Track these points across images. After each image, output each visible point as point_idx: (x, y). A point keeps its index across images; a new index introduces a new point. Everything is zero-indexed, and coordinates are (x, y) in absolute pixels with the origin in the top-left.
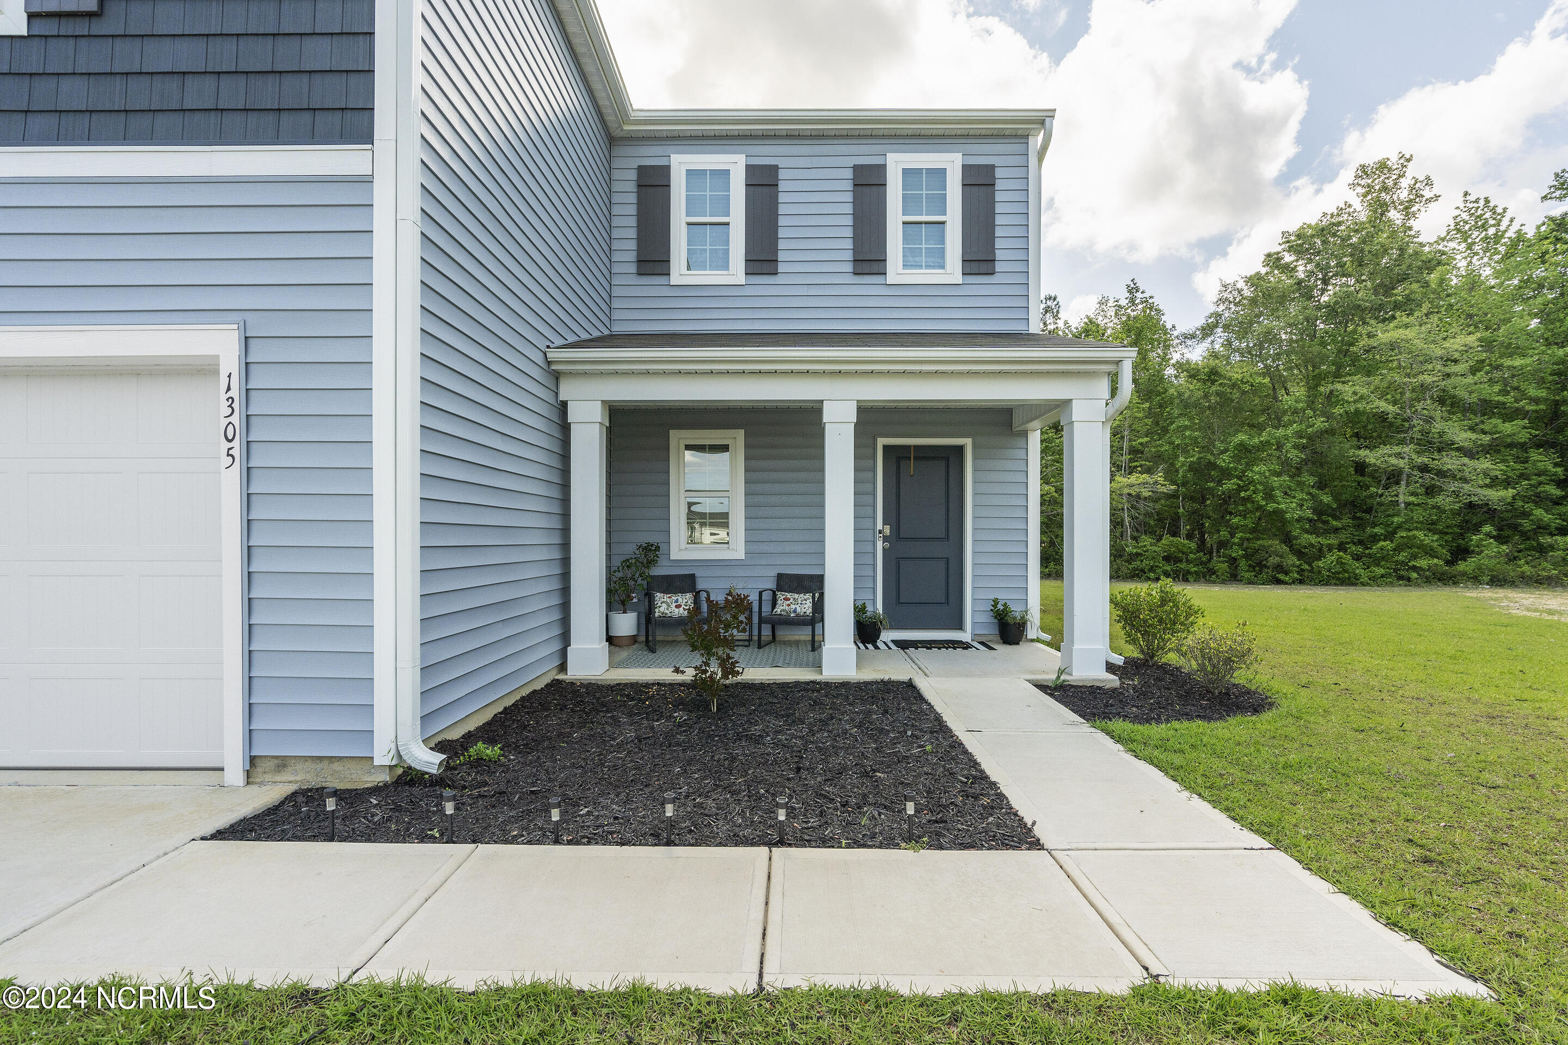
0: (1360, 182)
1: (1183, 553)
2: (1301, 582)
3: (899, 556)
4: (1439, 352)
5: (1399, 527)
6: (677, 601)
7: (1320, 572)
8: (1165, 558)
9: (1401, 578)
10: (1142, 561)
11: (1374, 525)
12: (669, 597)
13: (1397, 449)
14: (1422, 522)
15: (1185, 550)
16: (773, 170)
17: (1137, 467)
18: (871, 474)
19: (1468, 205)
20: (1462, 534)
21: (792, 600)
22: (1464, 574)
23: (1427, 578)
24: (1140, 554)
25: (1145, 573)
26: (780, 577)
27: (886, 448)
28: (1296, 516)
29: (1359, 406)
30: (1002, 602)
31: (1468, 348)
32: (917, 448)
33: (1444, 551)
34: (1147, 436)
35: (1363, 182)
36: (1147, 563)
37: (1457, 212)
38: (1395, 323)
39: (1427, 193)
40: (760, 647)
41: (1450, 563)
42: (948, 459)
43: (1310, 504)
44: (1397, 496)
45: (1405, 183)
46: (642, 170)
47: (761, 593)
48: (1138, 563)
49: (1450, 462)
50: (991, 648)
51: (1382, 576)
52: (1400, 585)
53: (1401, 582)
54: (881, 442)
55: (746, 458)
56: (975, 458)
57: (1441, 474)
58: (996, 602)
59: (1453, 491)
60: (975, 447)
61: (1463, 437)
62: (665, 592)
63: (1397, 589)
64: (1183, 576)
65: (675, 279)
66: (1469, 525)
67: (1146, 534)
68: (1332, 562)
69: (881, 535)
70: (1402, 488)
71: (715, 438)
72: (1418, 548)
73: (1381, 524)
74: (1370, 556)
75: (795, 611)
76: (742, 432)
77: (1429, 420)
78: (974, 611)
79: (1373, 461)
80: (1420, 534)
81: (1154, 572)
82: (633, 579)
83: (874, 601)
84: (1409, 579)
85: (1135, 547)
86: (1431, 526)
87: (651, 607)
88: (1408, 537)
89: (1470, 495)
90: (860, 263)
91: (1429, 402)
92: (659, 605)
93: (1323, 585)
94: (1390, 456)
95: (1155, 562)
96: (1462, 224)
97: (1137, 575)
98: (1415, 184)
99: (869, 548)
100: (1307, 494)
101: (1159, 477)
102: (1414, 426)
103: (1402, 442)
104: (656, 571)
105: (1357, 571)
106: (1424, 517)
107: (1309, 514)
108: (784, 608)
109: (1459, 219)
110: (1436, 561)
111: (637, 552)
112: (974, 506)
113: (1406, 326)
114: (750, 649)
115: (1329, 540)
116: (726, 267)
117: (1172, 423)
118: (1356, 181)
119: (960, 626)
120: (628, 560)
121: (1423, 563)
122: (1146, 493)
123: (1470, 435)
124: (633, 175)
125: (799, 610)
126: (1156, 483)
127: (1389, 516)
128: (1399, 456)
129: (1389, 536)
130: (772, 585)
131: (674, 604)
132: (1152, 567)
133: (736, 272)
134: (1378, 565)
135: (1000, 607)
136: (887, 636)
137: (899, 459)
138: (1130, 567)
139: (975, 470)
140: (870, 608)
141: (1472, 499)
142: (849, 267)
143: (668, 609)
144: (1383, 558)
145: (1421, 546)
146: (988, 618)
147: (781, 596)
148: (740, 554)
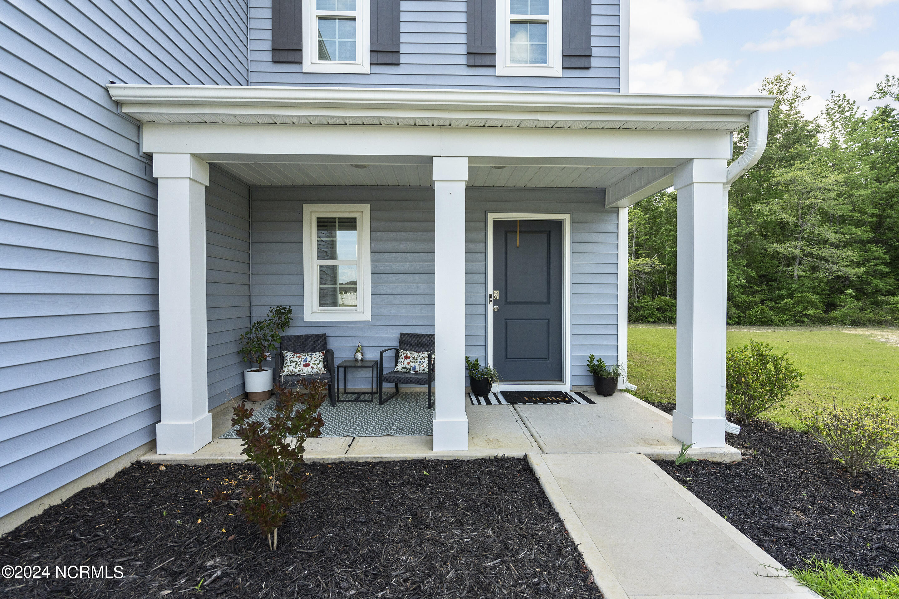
0: (765, 88)
1: (669, 306)
2: (739, 323)
3: (507, 317)
4: (821, 185)
5: (796, 290)
6: (306, 360)
7: (750, 318)
8: (657, 309)
9: (798, 321)
10: (644, 311)
11: (779, 289)
12: (299, 357)
13: (795, 244)
14: (809, 288)
15: (670, 304)
17: (642, 254)
18: (482, 245)
19: (834, 98)
20: (829, 295)
21: (411, 358)
22: (835, 319)
23: (813, 321)
24: (643, 307)
25: (646, 318)
26: (403, 336)
27: (495, 222)
28: (737, 284)
29: (773, 217)
30: (597, 358)
31: (836, 183)
32: (524, 222)
33: (821, 305)
34: (646, 236)
35: (767, 88)
36: (648, 312)
37: (827, 103)
38: (793, 168)
39: (803, 95)
40: (381, 403)
41: (826, 312)
42: (549, 233)
43: (744, 276)
44: (793, 272)
45: (791, 89)
47: (381, 353)
48: (642, 312)
49: (826, 252)
50: (591, 402)
51: (787, 320)
52: (798, 326)
53: (798, 324)
54: (492, 216)
55: (372, 230)
56: (573, 231)
57: (821, 258)
58: (592, 358)
59: (828, 269)
60: (573, 222)
61: (833, 237)
62: (296, 351)
63: (796, 328)
64: (669, 320)
65: (306, 67)
66: (833, 289)
67: (645, 294)
68: (757, 312)
69: (492, 299)
70: (797, 267)
71: (344, 212)
72: (808, 303)
73: (785, 288)
74: (778, 308)
75: (414, 369)
76: (368, 206)
77: (813, 226)
78: (572, 366)
79: (781, 250)
80: (810, 295)
81: (651, 317)
82: (265, 339)
83: (486, 358)
84: (803, 322)
85: (639, 303)
86: (814, 290)
88: (802, 297)
89: (838, 271)
90: (472, 56)
91: (813, 215)
92: (289, 364)
93: (751, 325)
94: (791, 247)
95: (652, 312)
96: (830, 109)
97: (641, 320)
98: (796, 90)
99: (481, 311)
100: (742, 271)
101: (655, 260)
102: (805, 230)
103: (796, 239)
104: (292, 332)
105: (773, 317)
106: (810, 284)
107: (744, 282)
108: (404, 366)
109: (828, 107)
110: (818, 311)
111: (271, 314)
112: (573, 273)
113: (801, 169)
114: (372, 405)
115: (755, 298)
116: (353, 58)
117: (661, 227)
118: (763, 87)
119: (560, 379)
120: (260, 323)
121: (811, 312)
122: (647, 270)
123: (838, 235)
125: (417, 368)
126: (653, 263)
127: (789, 284)
128: (796, 248)
129: (791, 296)
130: (395, 343)
131: (303, 363)
132: (650, 315)
133: (362, 62)
134: (784, 313)
135: (596, 362)
136: (497, 388)
137: (507, 232)
138: (637, 314)
139: (573, 242)
140: (481, 364)
141: (839, 274)
142: (463, 60)
143: (296, 368)
144: (787, 309)
145: (810, 302)
146: (582, 372)
147: (402, 354)
148: (367, 316)
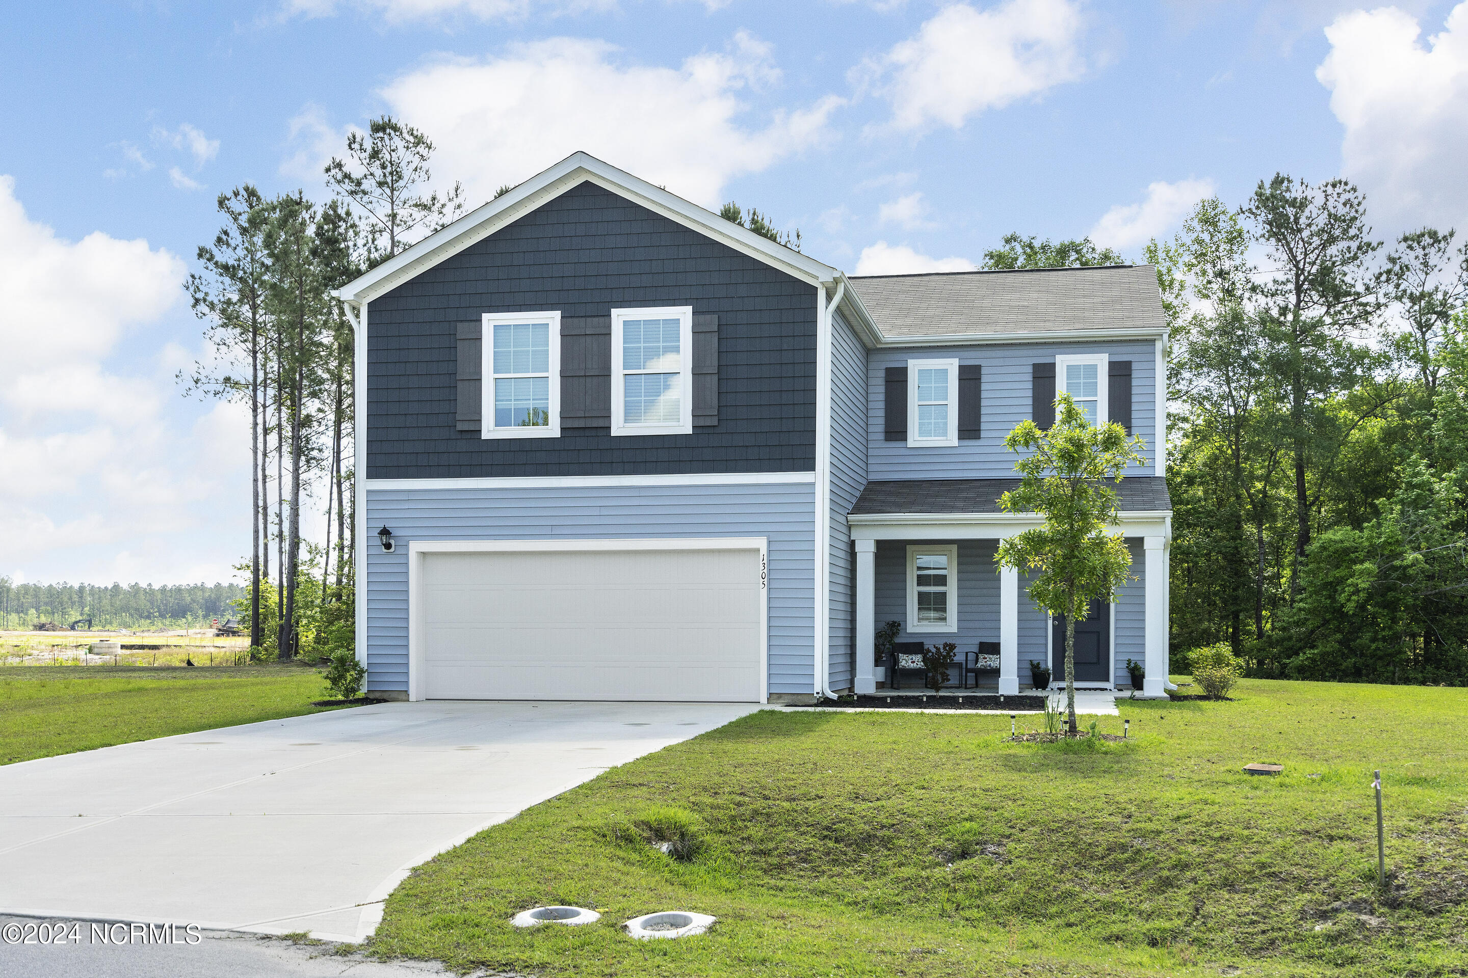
6: (912, 659)
12: (907, 657)
16: (978, 368)
21: (987, 658)
26: (981, 644)
30: (1133, 662)
40: (966, 688)
46: (888, 371)
47: (967, 653)
55: (959, 564)
58: (1129, 661)
62: (905, 653)
65: (911, 443)
69: (1051, 616)
71: (937, 551)
75: (988, 666)
76: (956, 546)
78: (1116, 669)
82: (883, 645)
83: (1046, 661)
87: (896, 661)
92: (901, 661)
99: (1043, 625)
104: (898, 640)
108: (982, 664)
111: (890, 626)
116: (945, 435)
119: (1107, 680)
120: (880, 632)
124: (882, 374)
125: (990, 665)
130: (976, 650)
131: (911, 661)
133: (952, 438)
135: (1132, 665)
136: (1055, 685)
140: (1042, 666)
143: (906, 664)
146: (1125, 673)
147: (981, 656)
148: (954, 629)
